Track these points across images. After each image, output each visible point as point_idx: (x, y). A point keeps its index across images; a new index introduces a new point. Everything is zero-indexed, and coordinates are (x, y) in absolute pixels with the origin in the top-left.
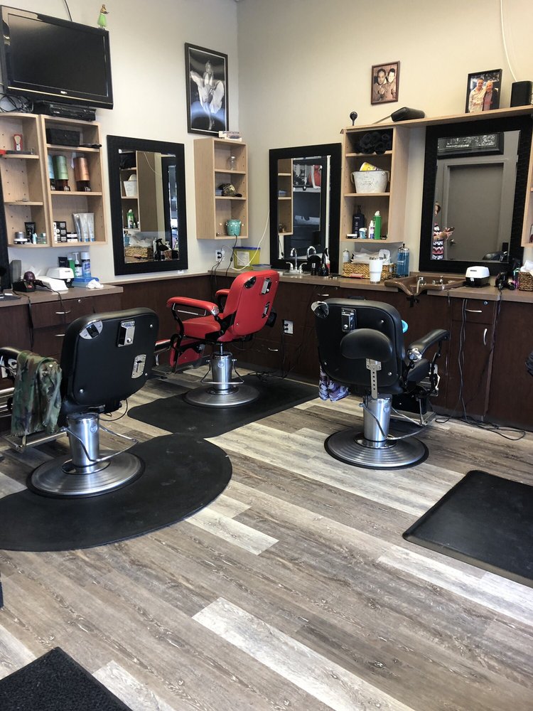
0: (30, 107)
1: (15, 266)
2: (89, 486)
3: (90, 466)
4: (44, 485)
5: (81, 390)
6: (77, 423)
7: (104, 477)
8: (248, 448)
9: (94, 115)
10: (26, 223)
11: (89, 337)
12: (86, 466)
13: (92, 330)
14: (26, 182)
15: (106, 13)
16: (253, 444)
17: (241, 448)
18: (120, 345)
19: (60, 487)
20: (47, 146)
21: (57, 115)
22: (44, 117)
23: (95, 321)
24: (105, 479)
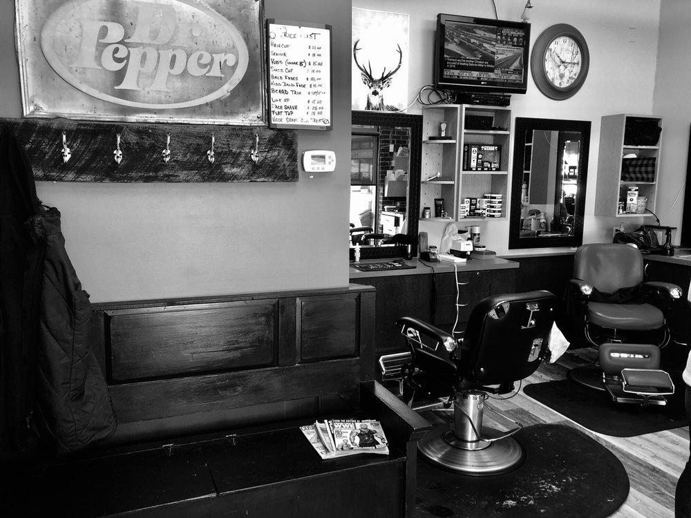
0: (453, 98)
1: (422, 239)
2: (469, 463)
3: (472, 442)
4: (428, 451)
5: (482, 369)
6: (465, 397)
7: (485, 457)
8: (655, 456)
9: (509, 101)
10: (435, 200)
11: (496, 317)
12: (467, 442)
13: (500, 311)
14: (441, 164)
15: (530, 7)
16: (661, 454)
17: (646, 455)
18: (523, 327)
19: (440, 456)
20: (464, 131)
21: (477, 104)
22: (465, 106)
23: (503, 301)
24: (485, 460)
